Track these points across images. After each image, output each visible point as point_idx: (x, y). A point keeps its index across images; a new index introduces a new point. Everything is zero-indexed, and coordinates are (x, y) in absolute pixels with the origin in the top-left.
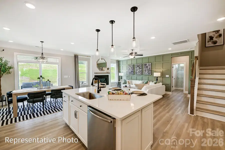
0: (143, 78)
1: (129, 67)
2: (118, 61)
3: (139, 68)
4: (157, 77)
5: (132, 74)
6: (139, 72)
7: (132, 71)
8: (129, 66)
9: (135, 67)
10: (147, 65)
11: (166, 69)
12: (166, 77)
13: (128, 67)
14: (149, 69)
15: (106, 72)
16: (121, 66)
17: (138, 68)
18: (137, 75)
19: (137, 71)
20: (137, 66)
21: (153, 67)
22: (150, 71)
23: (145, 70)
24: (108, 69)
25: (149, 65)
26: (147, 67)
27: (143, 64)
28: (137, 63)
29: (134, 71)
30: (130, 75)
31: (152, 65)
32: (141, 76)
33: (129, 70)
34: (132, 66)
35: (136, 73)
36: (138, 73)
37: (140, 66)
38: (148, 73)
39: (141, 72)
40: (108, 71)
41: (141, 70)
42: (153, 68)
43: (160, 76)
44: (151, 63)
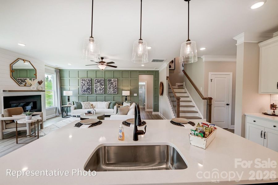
0: (107, 98)
1: (84, 82)
2: (59, 70)
3: (101, 84)
4: (126, 97)
5: (89, 92)
6: (100, 90)
7: (88, 89)
8: (83, 80)
9: (94, 82)
10: (112, 80)
11: (134, 87)
12: (134, 95)
13: (80, 81)
14: (114, 86)
15: (35, 89)
16: (65, 78)
17: (98, 84)
18: (96, 94)
19: (97, 88)
20: (97, 81)
21: (119, 83)
22: (116, 88)
23: (109, 87)
24: (40, 83)
25: (115, 81)
26: (112, 83)
27: (106, 79)
28: (97, 77)
29: (93, 89)
30: (85, 94)
31: (119, 81)
32: (104, 95)
33: (84, 87)
34: (88, 80)
35: (95, 92)
36: (98, 92)
37: (103, 81)
38: (113, 92)
39: (104, 89)
40: (40, 87)
41: (103, 86)
42: (119, 85)
43: (129, 95)
44: (117, 79)
